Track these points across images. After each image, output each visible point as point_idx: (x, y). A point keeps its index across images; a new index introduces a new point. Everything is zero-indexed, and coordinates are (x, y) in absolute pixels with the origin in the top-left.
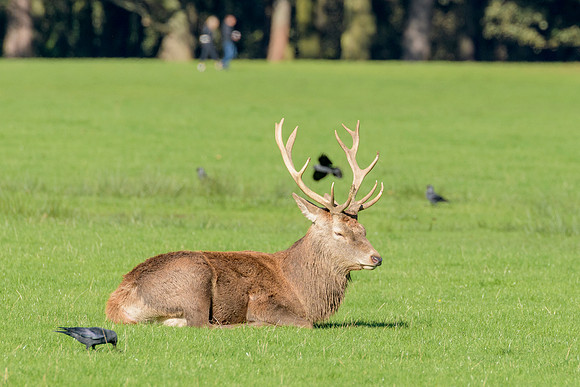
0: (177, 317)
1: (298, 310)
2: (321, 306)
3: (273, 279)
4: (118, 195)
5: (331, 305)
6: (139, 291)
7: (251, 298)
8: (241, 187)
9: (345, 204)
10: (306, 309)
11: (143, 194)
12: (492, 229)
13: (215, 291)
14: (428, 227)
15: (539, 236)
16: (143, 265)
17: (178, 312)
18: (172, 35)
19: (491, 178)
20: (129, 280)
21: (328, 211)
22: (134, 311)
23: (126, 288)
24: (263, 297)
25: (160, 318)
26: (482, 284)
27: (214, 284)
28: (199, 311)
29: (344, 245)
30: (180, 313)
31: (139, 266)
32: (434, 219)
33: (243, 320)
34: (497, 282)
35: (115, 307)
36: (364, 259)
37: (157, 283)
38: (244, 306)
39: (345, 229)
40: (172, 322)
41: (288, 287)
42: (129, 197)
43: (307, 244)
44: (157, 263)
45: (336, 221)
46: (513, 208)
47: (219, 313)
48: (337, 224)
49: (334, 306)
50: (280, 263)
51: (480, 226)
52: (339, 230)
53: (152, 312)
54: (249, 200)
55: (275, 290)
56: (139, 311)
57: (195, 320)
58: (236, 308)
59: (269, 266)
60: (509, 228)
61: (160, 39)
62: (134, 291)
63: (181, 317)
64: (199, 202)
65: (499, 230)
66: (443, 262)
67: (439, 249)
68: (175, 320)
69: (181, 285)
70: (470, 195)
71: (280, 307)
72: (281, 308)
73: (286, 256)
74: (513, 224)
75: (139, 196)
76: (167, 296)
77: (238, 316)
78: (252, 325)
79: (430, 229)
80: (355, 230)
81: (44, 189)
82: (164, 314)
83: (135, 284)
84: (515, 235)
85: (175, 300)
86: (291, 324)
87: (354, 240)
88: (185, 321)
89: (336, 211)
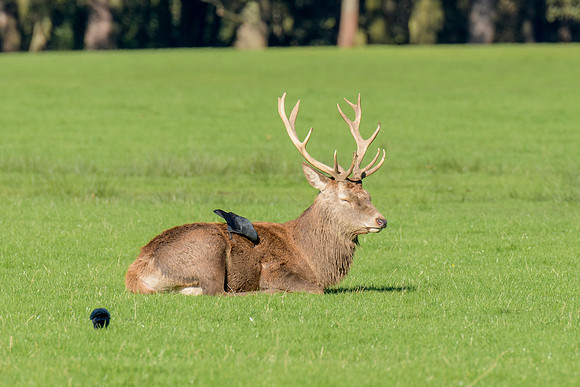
0: (194, 286)
1: (309, 276)
2: (331, 270)
3: (284, 247)
4: (166, 174)
5: (340, 270)
6: (156, 262)
7: (264, 266)
8: (285, 164)
9: (349, 171)
10: (316, 274)
11: (190, 174)
12: (523, 199)
13: (229, 260)
14: (460, 198)
15: (567, 205)
16: (160, 237)
17: (194, 281)
18: (246, 24)
19: (528, 151)
20: (147, 252)
21: (333, 178)
22: (152, 281)
23: (144, 259)
24: (275, 265)
25: (177, 288)
26: (499, 250)
27: (229, 254)
28: (214, 280)
29: (350, 210)
30: (196, 283)
31: (156, 238)
32: (468, 191)
33: (257, 288)
34: (513, 247)
35: (134, 278)
36: (370, 222)
37: (174, 254)
38: (257, 275)
39: (350, 195)
40: (188, 291)
41: (298, 254)
42: (176, 177)
43: (314, 212)
44: (173, 235)
45: (341, 187)
46: (545, 179)
47: (233, 282)
48: (342, 191)
49: (343, 271)
50: (290, 232)
51: (512, 196)
52: (344, 197)
53: (168, 281)
54: (291, 176)
55: (286, 257)
56: (156, 281)
57: (210, 289)
58: (250, 275)
59: (280, 235)
60: (539, 198)
61: (236, 29)
62: (151, 262)
63: (197, 286)
64: (243, 179)
65: (529, 200)
66: (465, 230)
67: (464, 218)
68: (192, 289)
69: (196, 254)
70: (505, 167)
71: (291, 274)
72: (293, 275)
73: (296, 225)
74: (544, 195)
75: (186, 175)
76: (183, 266)
77: (251, 284)
78: (265, 292)
79: (463, 200)
80: (360, 196)
81: (94, 170)
82: (181, 283)
83: (152, 255)
84: (544, 204)
85: (191, 270)
86: (303, 291)
87: (359, 205)
88: (200, 290)
89: (340, 178)
